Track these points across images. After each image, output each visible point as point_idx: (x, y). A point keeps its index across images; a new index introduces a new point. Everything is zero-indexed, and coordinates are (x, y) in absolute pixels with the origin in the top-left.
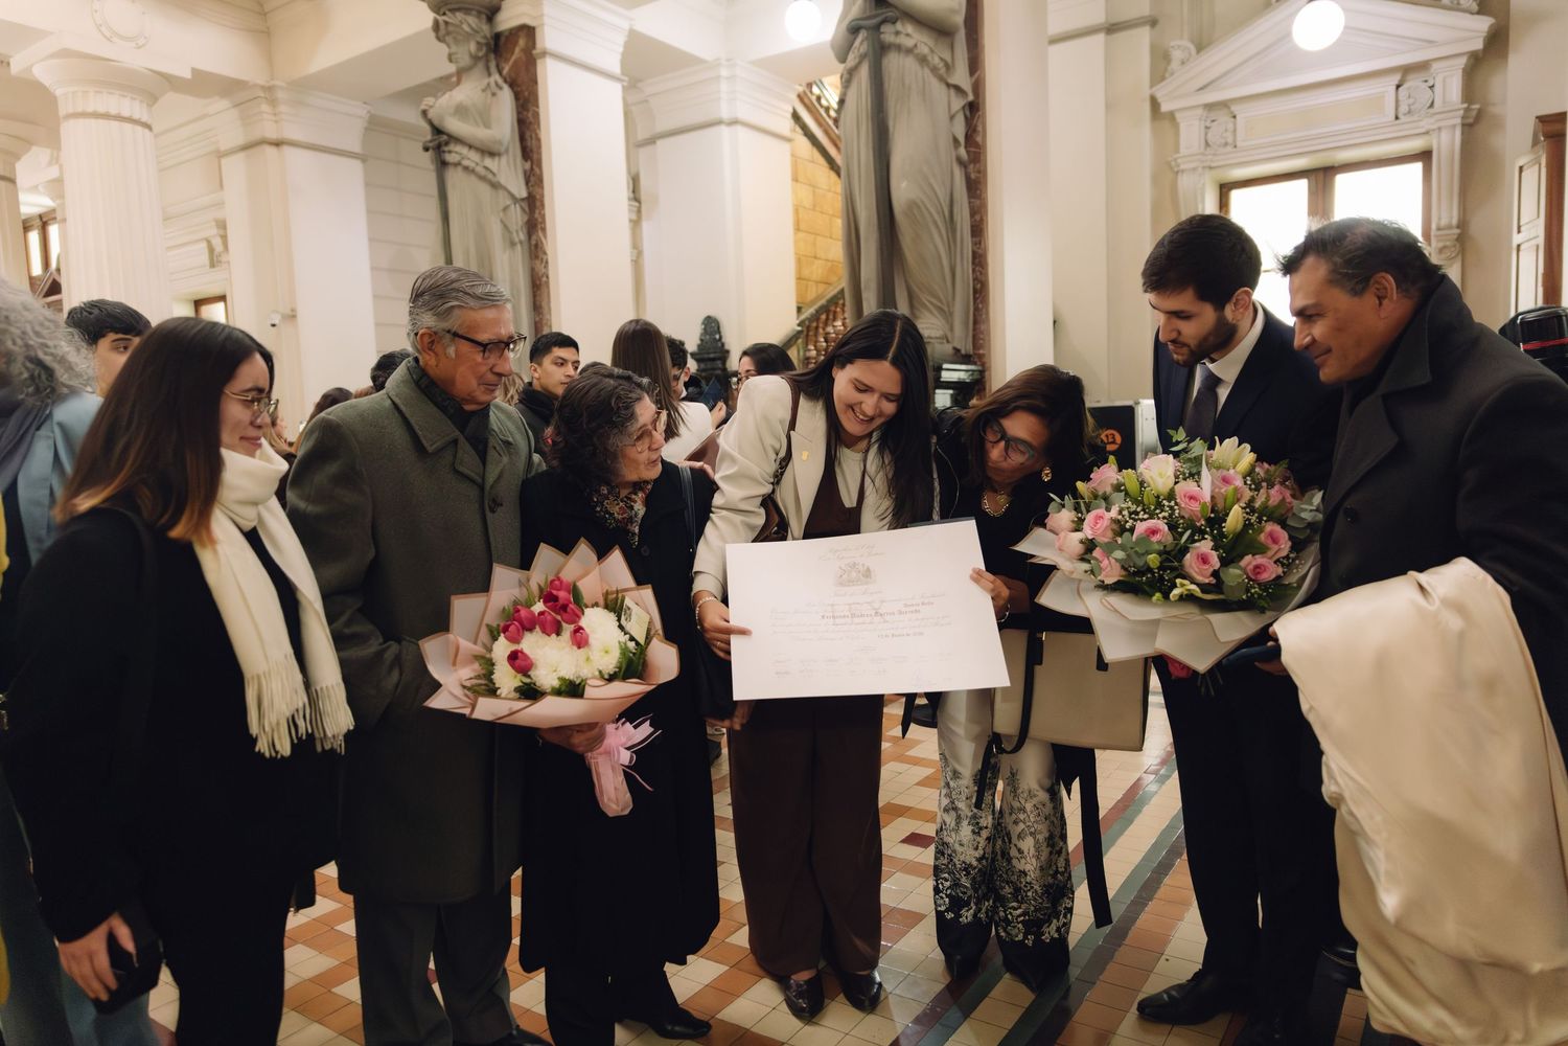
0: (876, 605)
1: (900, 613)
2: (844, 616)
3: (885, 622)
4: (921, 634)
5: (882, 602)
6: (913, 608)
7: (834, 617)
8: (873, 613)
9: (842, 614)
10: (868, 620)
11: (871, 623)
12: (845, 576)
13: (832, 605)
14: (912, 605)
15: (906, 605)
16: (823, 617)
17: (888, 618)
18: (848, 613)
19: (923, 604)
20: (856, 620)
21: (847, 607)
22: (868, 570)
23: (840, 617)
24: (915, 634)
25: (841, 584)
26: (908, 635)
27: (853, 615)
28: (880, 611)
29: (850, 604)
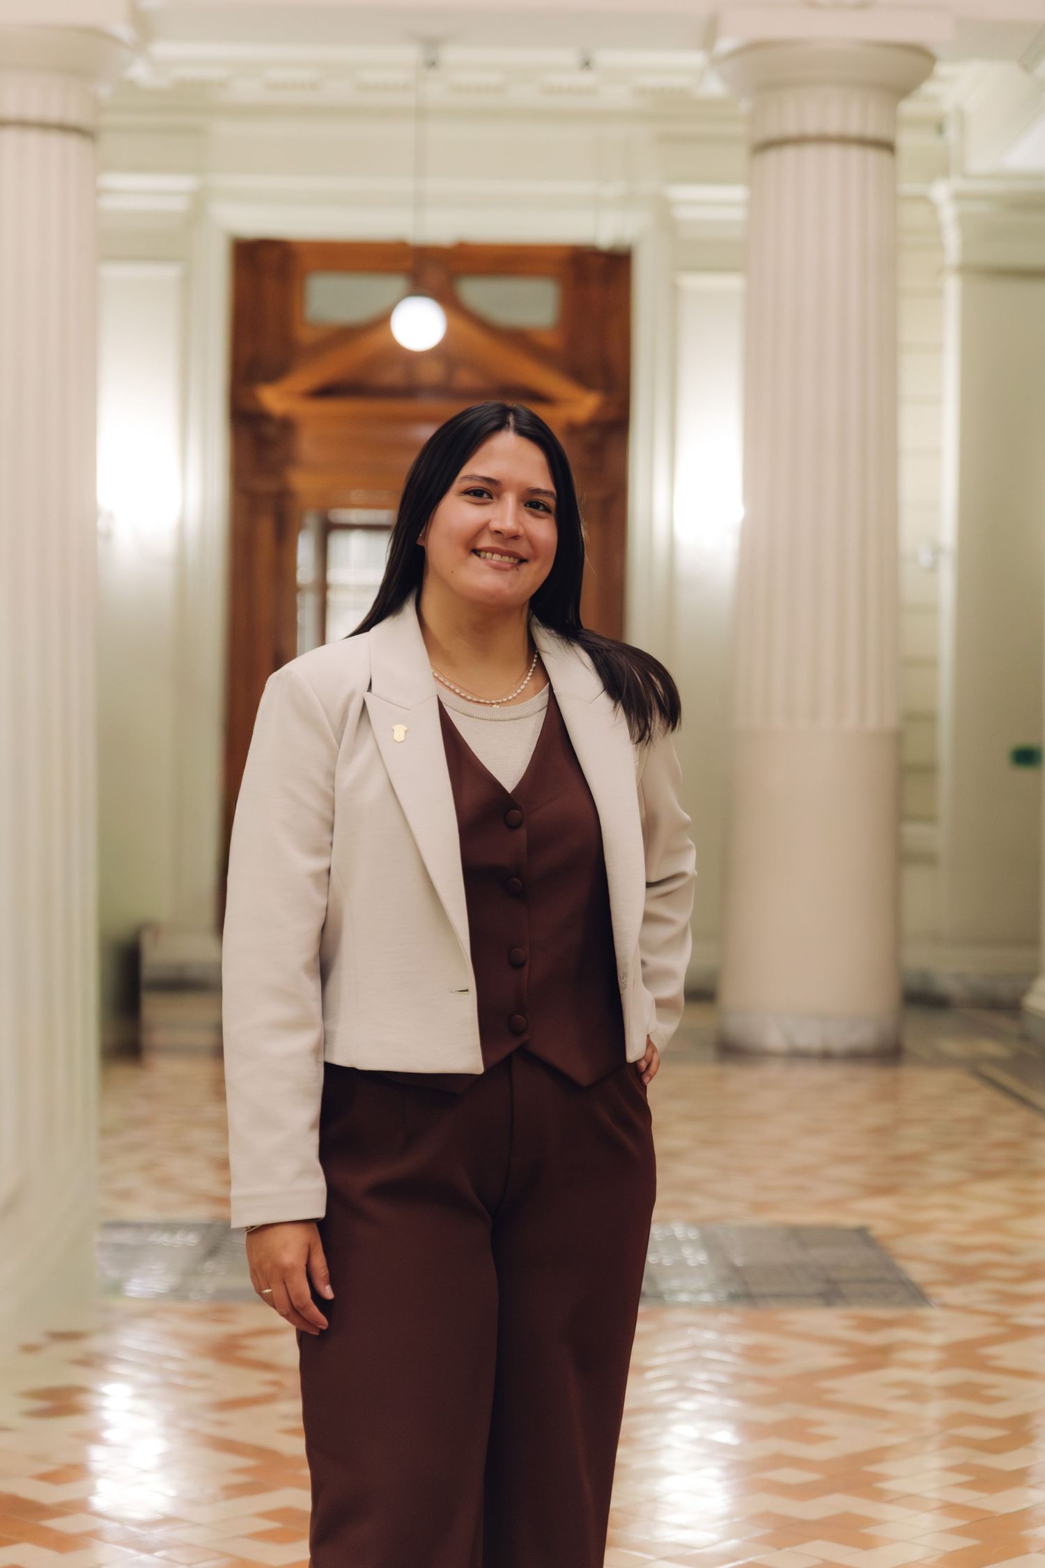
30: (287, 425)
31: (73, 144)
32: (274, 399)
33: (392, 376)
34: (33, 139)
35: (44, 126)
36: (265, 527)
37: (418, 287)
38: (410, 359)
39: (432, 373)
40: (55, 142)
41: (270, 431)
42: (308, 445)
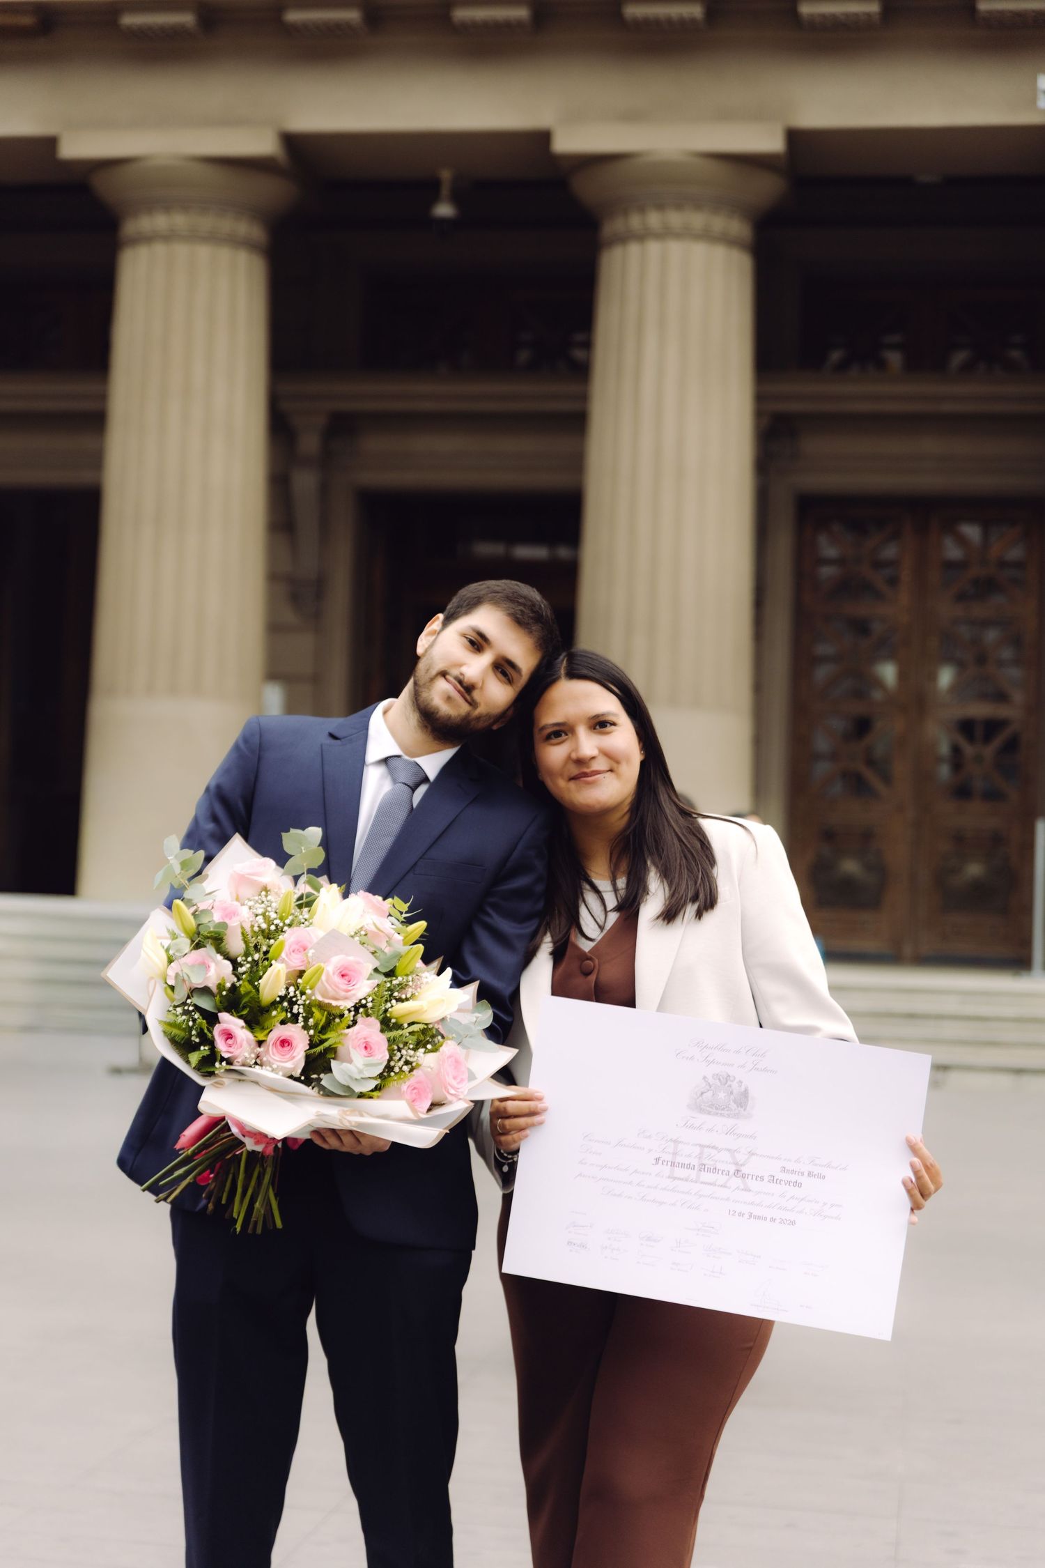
0: (740, 1158)
1: (773, 1179)
2: (689, 1166)
3: (747, 1190)
4: (793, 1223)
5: (751, 1154)
6: (793, 1178)
7: (673, 1164)
8: (732, 1169)
9: (687, 1161)
10: (722, 1179)
11: (725, 1187)
12: (708, 1096)
13: (676, 1142)
14: (793, 1172)
15: (784, 1170)
16: (657, 1160)
17: (752, 1184)
18: (695, 1162)
19: (810, 1174)
20: (706, 1176)
21: (697, 1150)
22: (745, 1093)
23: (683, 1166)
24: (782, 1221)
25: (701, 1110)
26: (773, 1220)
27: (703, 1168)
28: (745, 1170)
29: (700, 1145)
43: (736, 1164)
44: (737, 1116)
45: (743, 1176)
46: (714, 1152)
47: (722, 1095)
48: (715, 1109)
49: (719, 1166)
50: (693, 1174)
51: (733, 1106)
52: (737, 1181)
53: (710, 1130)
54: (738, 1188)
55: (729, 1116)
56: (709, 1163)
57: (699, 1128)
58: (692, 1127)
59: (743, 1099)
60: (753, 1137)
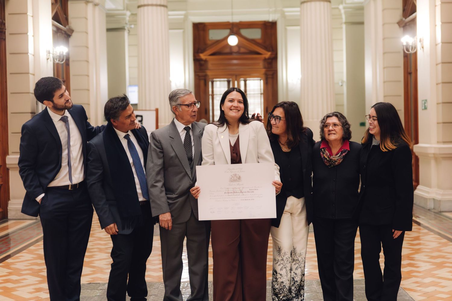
0: (241, 189)
1: (248, 192)
4: (254, 199)
5: (243, 188)
6: (252, 191)
7: (228, 193)
8: (240, 192)
9: (231, 192)
10: (238, 194)
12: (233, 178)
13: (228, 188)
15: (250, 189)
16: (225, 193)
17: (244, 194)
18: (232, 192)
19: (255, 189)
20: (235, 194)
21: (232, 189)
22: (240, 177)
23: (230, 193)
25: (232, 182)
26: (249, 200)
27: (234, 192)
28: (242, 191)
30: (206, 61)
31: (162, 8)
32: (203, 56)
33: (227, 50)
34: (155, 8)
35: (157, 5)
36: (202, 82)
37: (232, 33)
38: (231, 47)
39: (236, 50)
40: (159, 8)
41: (203, 62)
42: (210, 65)
43: (240, 190)
44: (239, 181)
45: (242, 192)
46: (236, 189)
47: (235, 178)
48: (234, 181)
49: (238, 191)
50: (232, 194)
51: (238, 179)
52: (241, 194)
53: (234, 185)
54: (242, 195)
55: (237, 182)
56: (235, 191)
57: (232, 185)
58: (231, 185)
59: (239, 178)
60: (243, 185)
